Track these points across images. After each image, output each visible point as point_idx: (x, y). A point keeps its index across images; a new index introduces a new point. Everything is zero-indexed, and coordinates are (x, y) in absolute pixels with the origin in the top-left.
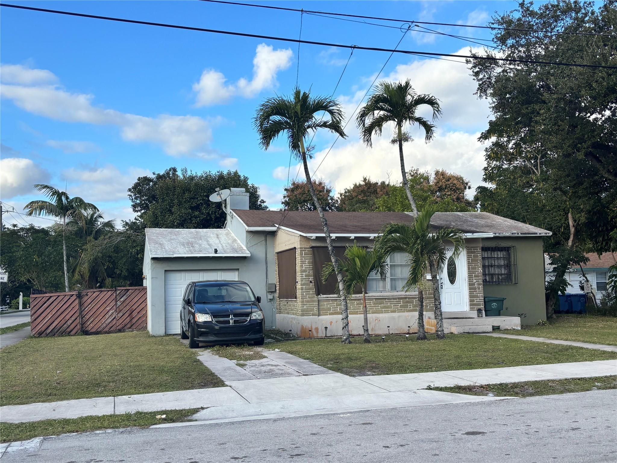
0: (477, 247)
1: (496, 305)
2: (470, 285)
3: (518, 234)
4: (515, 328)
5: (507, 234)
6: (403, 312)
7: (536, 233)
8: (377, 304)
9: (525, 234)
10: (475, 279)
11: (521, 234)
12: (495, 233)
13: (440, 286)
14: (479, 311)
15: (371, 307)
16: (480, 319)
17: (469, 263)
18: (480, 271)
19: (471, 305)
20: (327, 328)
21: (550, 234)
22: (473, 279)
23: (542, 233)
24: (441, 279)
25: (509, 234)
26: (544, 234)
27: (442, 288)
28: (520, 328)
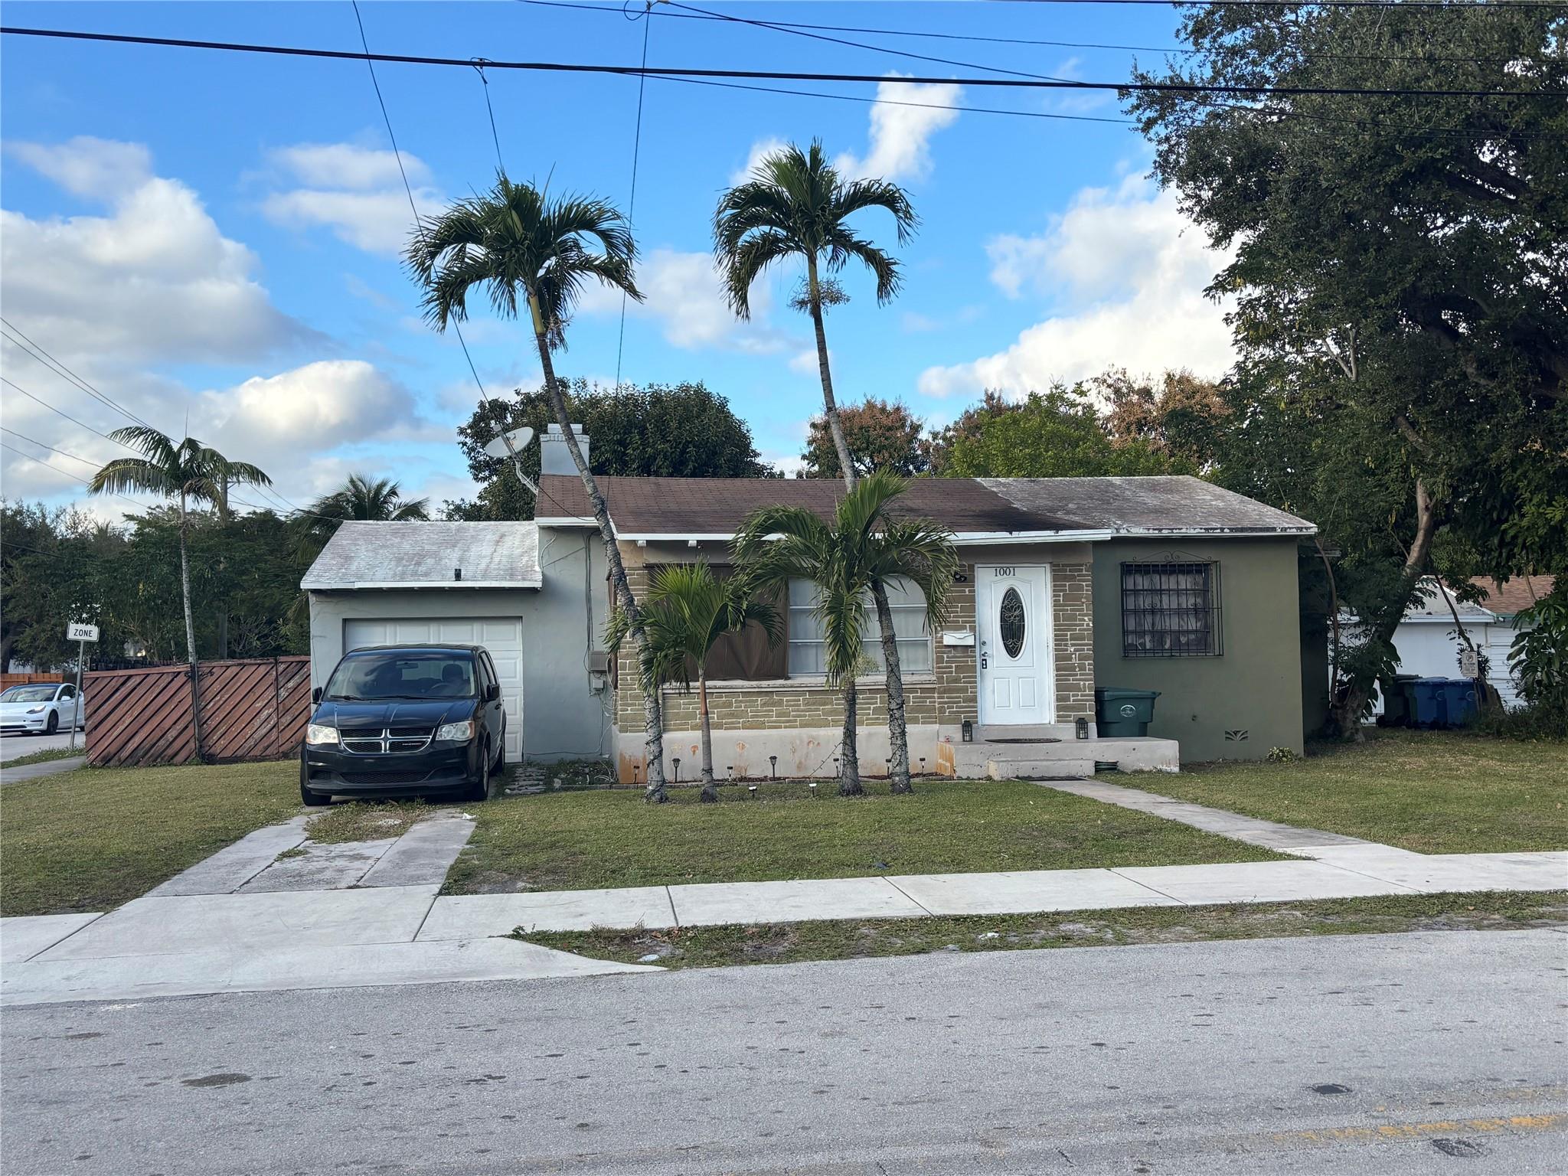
0: (1082, 565)
1: (1131, 709)
2: (1057, 658)
3: (1222, 530)
4: (1164, 768)
5: (1192, 531)
6: (880, 724)
7: (1274, 529)
8: (814, 704)
9: (1242, 530)
10: (1073, 645)
11: (1231, 530)
12: (1160, 530)
13: (978, 660)
14: (1082, 724)
15: (798, 711)
16: (1082, 744)
17: (1056, 603)
18: (1088, 625)
19: (1059, 708)
20: (678, 760)
21: (1312, 530)
22: (1066, 645)
23: (1290, 528)
24: (984, 643)
25: (1197, 531)
26: (1295, 530)
27: (984, 666)
28: (1176, 769)
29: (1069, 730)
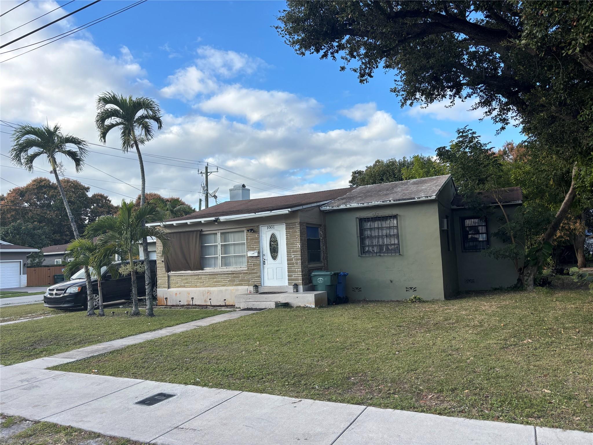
0: (296, 223)
1: (322, 280)
2: (288, 260)
3: (390, 201)
4: (309, 305)
5: (377, 203)
6: (231, 286)
7: (414, 198)
8: (210, 279)
9: (399, 200)
10: (293, 255)
11: (394, 201)
12: (363, 204)
13: (262, 262)
14: (296, 286)
15: (206, 281)
17: (287, 239)
18: (299, 246)
19: (289, 280)
21: (433, 197)
22: (291, 255)
23: (422, 197)
24: (264, 255)
25: (379, 202)
26: (424, 198)
27: (264, 263)
28: (314, 306)
29: (291, 289)
